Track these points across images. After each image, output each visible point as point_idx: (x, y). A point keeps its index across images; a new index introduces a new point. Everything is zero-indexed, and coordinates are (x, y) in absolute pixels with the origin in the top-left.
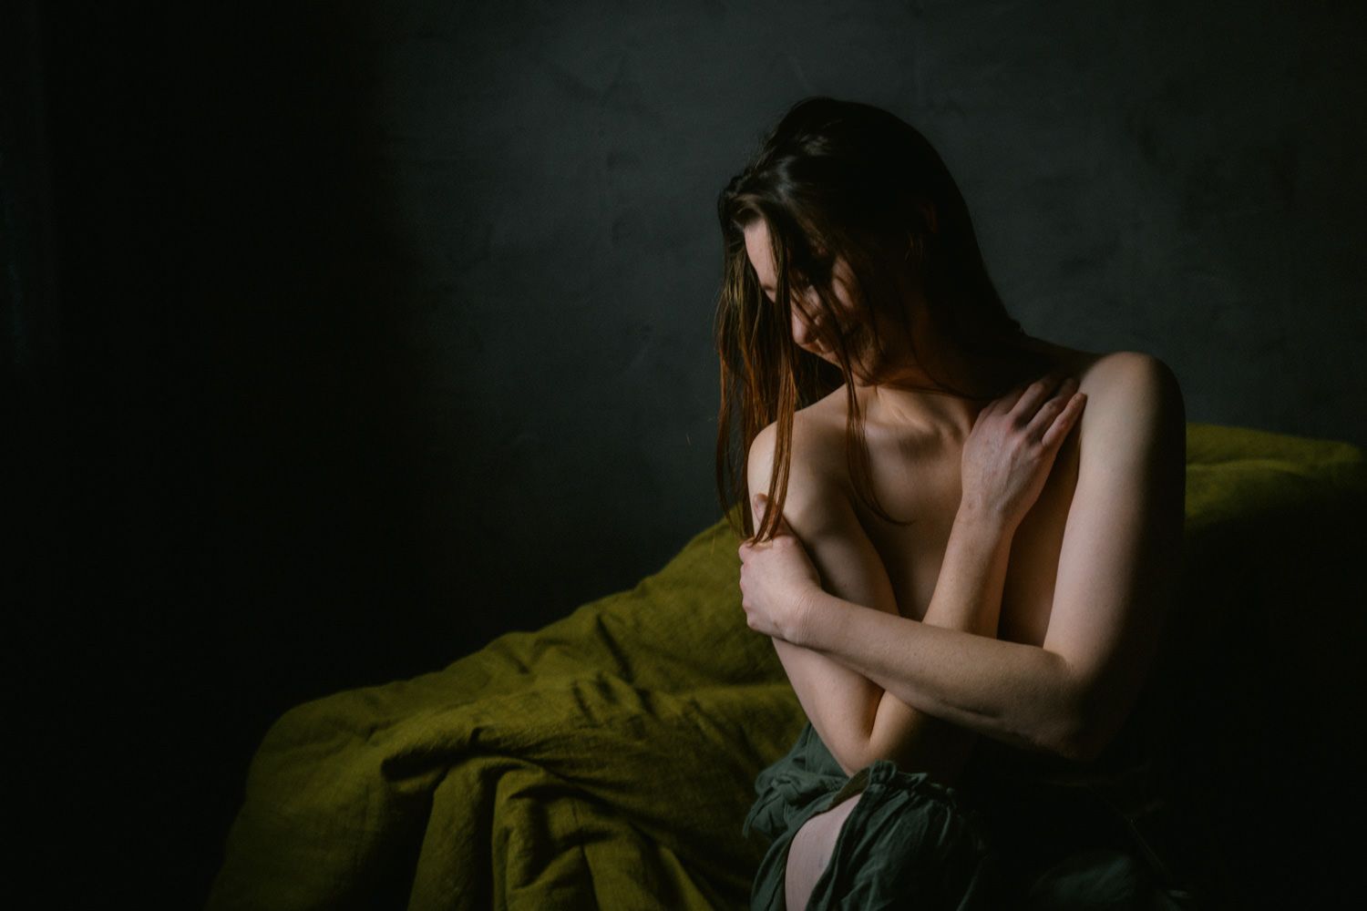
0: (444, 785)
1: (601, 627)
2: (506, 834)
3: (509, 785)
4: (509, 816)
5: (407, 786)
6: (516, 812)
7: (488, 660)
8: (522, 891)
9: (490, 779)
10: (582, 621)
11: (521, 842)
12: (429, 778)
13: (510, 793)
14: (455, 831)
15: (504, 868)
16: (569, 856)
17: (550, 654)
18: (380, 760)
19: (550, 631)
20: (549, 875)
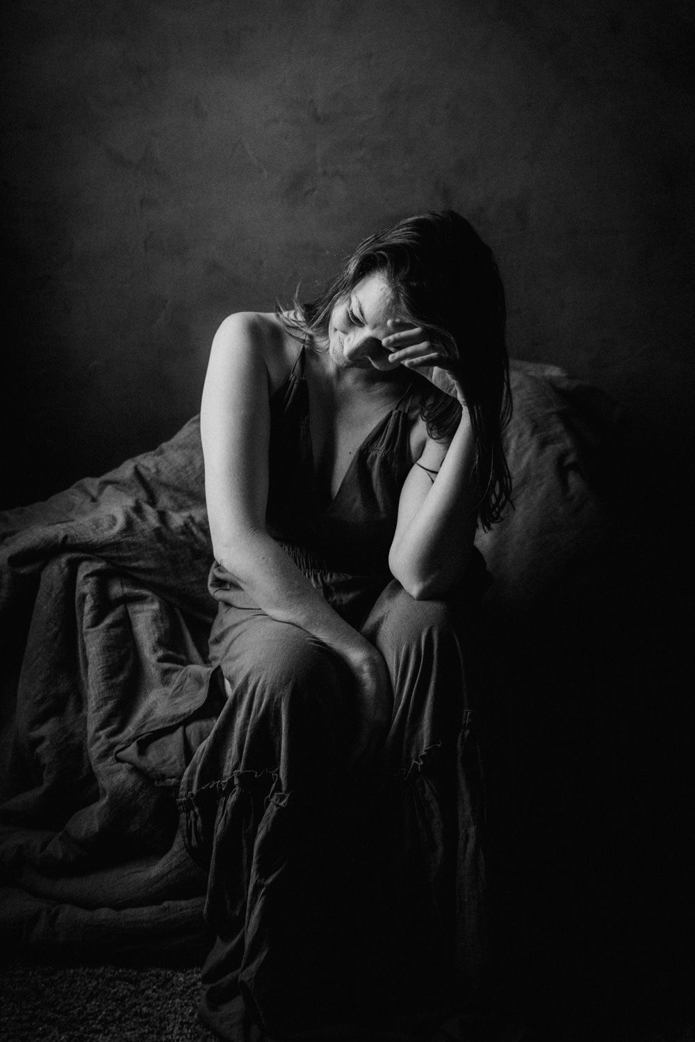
0: (47, 571)
1: (137, 472)
2: (84, 596)
3: (85, 569)
4: (85, 587)
5: (24, 571)
6: (89, 584)
7: (74, 495)
8: (93, 630)
9: (74, 566)
10: (126, 471)
11: (92, 602)
12: (37, 565)
13: (86, 573)
14: (54, 596)
15: (83, 617)
16: (119, 610)
17: (109, 488)
18: (8, 555)
19: (109, 476)
20: (108, 621)
